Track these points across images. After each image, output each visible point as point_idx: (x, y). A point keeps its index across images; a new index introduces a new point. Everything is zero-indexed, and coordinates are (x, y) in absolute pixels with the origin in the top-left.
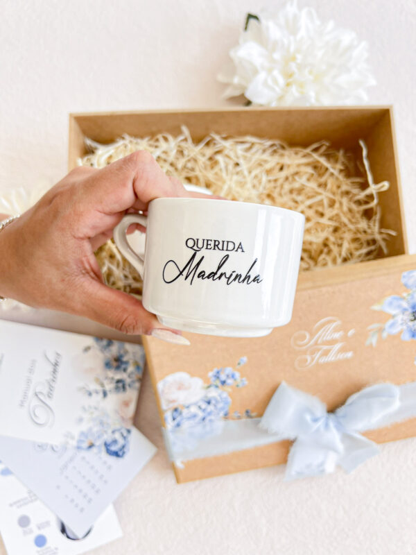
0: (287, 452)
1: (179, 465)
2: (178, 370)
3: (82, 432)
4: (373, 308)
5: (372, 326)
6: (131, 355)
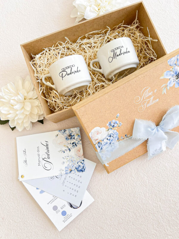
1: (107, 165)
2: (95, 127)
3: (66, 167)
4: (161, 78)
5: (163, 86)
6: (74, 132)
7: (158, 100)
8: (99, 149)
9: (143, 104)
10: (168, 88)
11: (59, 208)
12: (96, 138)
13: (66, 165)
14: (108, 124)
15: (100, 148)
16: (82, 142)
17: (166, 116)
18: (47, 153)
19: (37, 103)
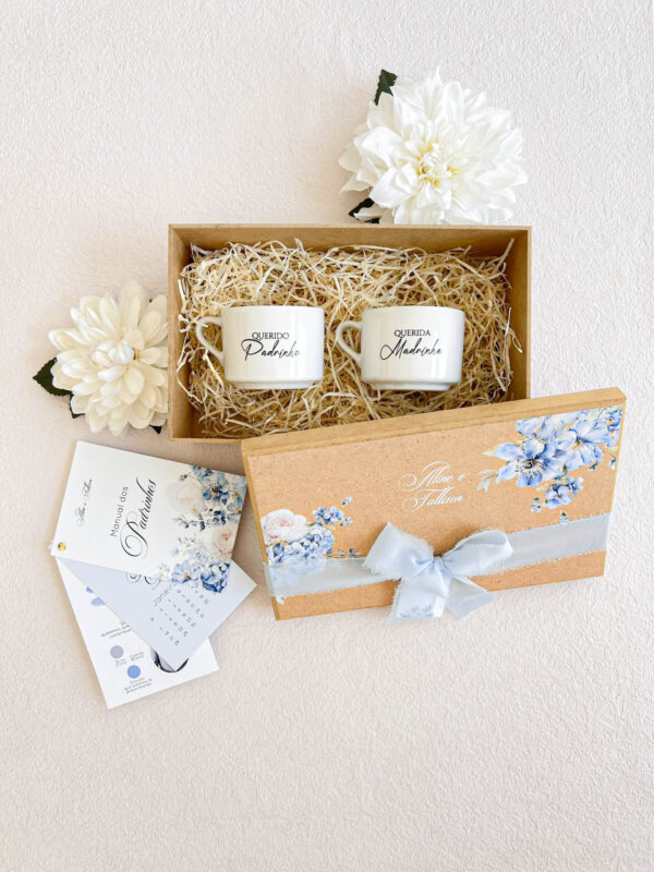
0: (393, 594)
1: (279, 600)
2: (281, 507)
3: (178, 565)
4: (485, 453)
5: (484, 472)
6: (231, 487)
7: (460, 498)
8: (272, 560)
9: (420, 495)
10: (498, 480)
11: (126, 656)
12: (275, 533)
13: (180, 559)
14: (314, 512)
15: (277, 558)
16: (241, 519)
17: (467, 542)
18: (145, 512)
19: (161, 379)
